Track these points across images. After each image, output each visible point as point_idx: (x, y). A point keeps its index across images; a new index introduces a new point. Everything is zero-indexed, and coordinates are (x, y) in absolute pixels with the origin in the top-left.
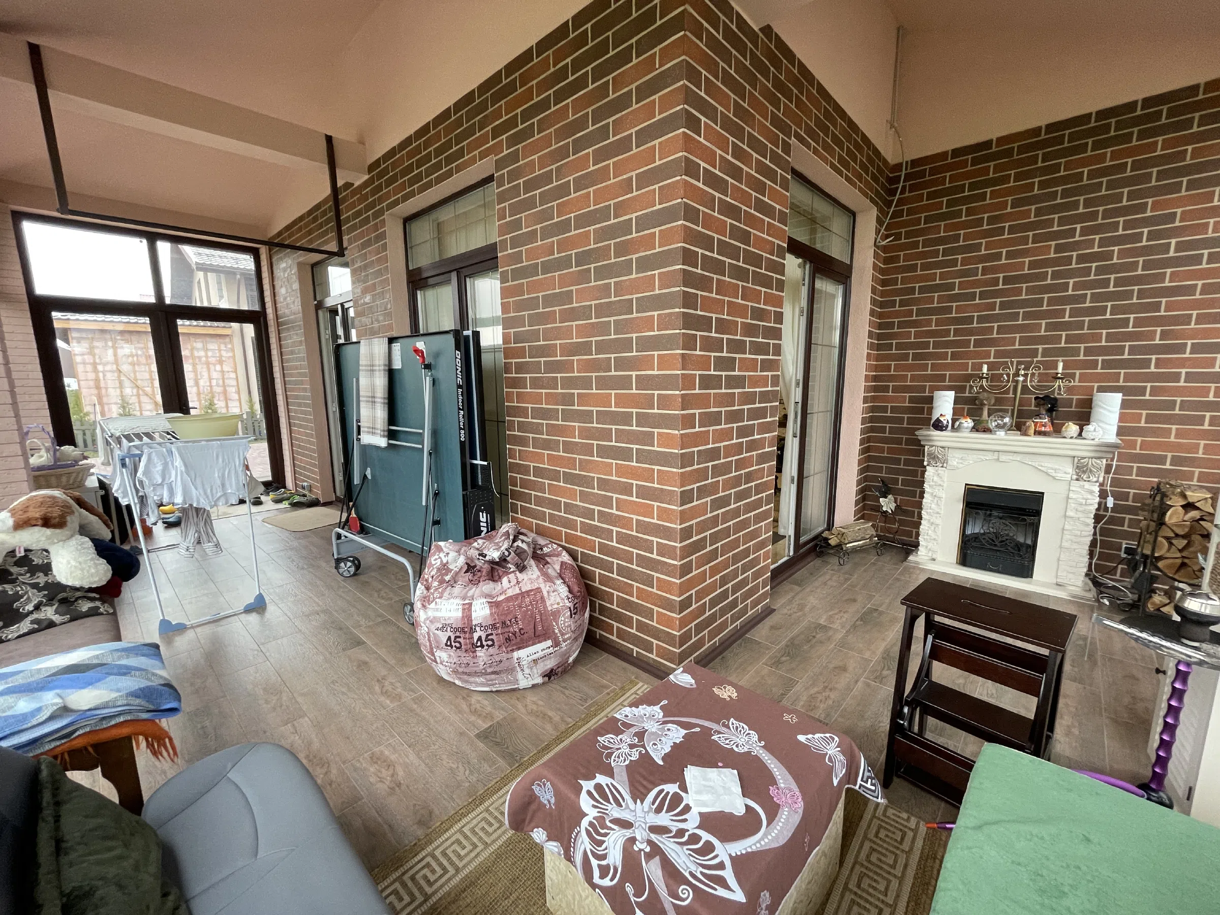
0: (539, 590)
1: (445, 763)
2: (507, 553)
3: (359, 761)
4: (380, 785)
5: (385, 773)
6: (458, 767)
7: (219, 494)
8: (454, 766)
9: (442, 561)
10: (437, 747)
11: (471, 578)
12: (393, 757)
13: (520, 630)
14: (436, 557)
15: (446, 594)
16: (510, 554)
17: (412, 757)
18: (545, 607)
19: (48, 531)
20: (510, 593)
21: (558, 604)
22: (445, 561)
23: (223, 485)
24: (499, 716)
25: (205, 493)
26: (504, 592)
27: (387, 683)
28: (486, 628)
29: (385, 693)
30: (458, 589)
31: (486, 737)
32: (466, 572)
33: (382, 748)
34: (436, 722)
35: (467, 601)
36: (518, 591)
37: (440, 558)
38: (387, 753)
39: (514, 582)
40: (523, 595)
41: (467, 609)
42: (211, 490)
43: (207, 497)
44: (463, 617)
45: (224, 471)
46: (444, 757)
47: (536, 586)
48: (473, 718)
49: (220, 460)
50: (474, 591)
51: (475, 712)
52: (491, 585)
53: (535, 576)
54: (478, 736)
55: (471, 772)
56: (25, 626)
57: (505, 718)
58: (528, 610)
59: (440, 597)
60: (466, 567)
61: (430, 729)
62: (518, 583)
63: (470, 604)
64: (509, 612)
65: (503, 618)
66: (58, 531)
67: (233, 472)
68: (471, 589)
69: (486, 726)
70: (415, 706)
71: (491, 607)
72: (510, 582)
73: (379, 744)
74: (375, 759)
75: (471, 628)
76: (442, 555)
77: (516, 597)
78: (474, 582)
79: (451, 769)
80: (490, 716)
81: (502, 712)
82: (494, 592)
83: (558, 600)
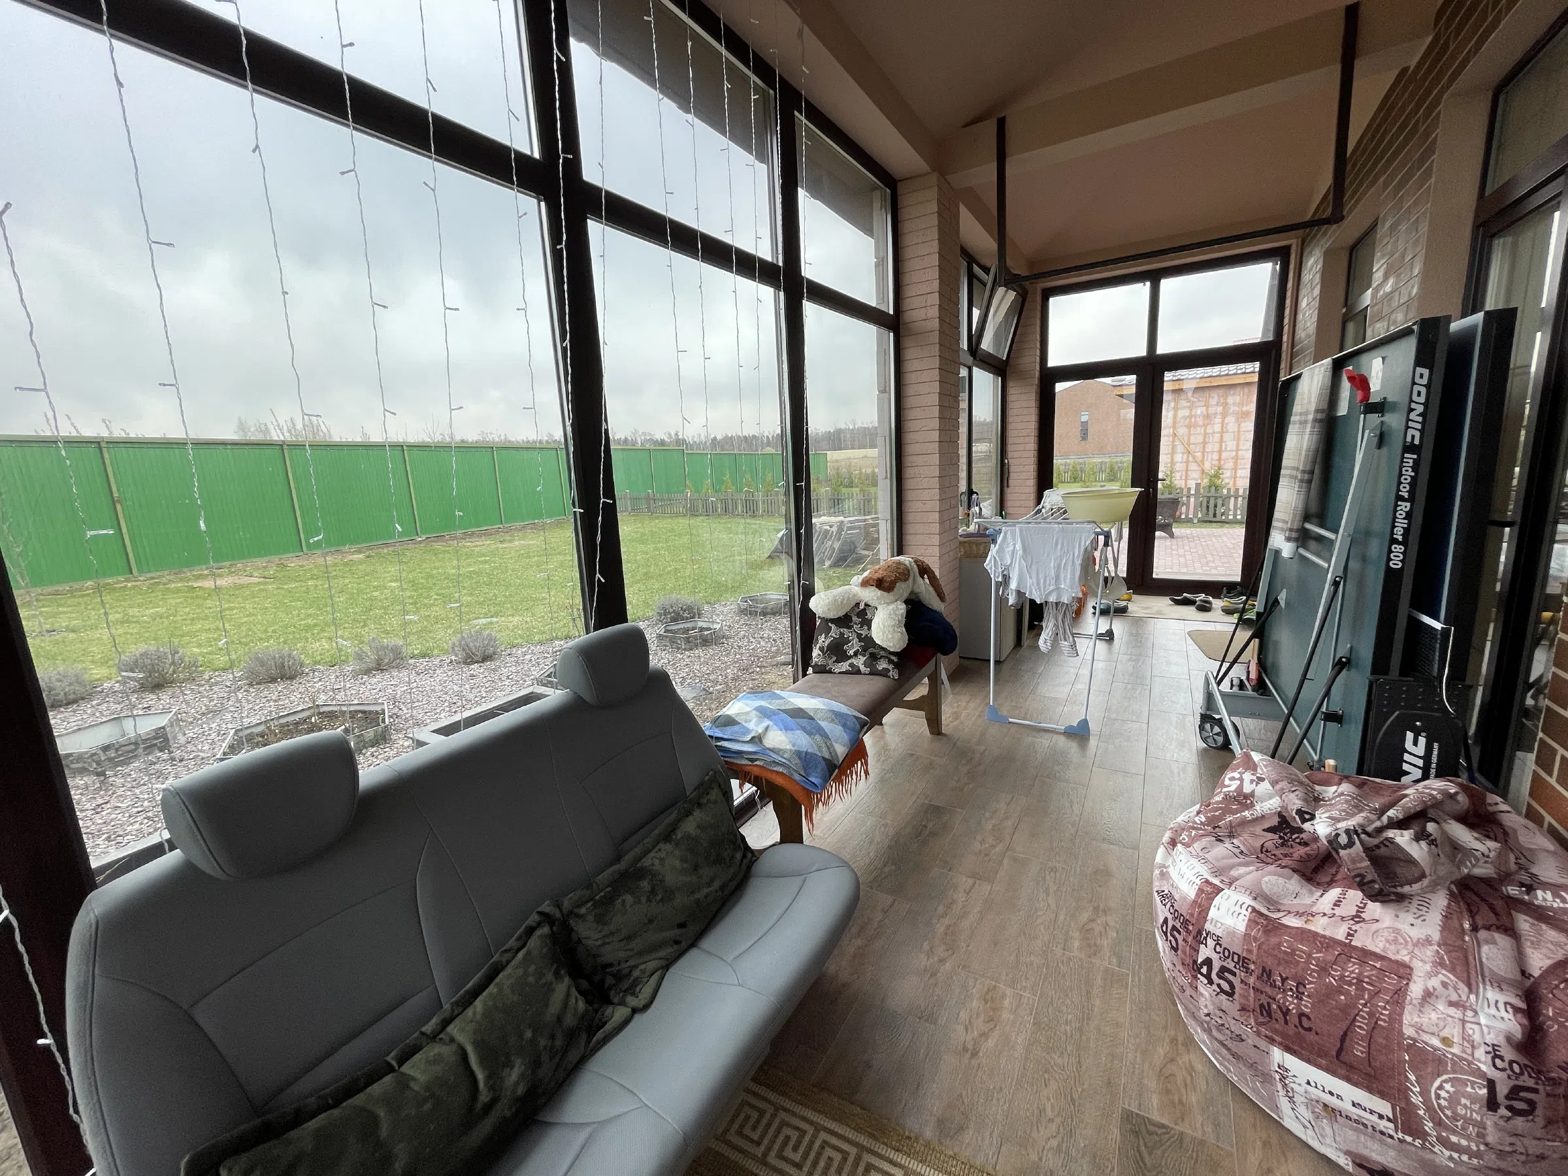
0: (1403, 971)
1: (1045, 1092)
2: (1343, 839)
3: (976, 980)
4: (961, 1029)
5: (980, 1025)
6: (1051, 1120)
7: (1052, 588)
8: (1050, 1114)
9: (1241, 786)
10: (1059, 1061)
11: (1269, 845)
12: (1006, 1015)
13: (1302, 1015)
14: (1236, 775)
15: (1197, 846)
16: (1351, 844)
17: (1021, 1040)
18: (1396, 1019)
19: (879, 593)
20: (1319, 926)
21: (1445, 1040)
22: (1247, 789)
23: (1057, 578)
24: (1196, 1127)
25: (1038, 584)
26: (1309, 915)
27: (1101, 920)
28: (1227, 954)
29: (1086, 931)
30: (1221, 850)
31: (1136, 1133)
32: (1269, 830)
33: (1009, 991)
34: (1098, 1029)
35: (1216, 881)
36: (1340, 933)
37: (1241, 780)
38: (1006, 1003)
39: (1348, 909)
40: (1348, 951)
41: (1209, 893)
42: (1045, 581)
43: (1039, 588)
44: (1195, 902)
45: (1061, 560)
46: (1053, 1085)
47: (1404, 956)
48: (1152, 1083)
49: (1059, 547)
50: (1248, 873)
51: (1165, 1077)
52: (1294, 883)
53: (1416, 933)
54: (1128, 1116)
55: (1059, 1149)
56: (844, 666)
57: (1202, 1143)
58: (1340, 990)
59: (1187, 845)
60: (1275, 821)
61: (1081, 1030)
62: (1357, 918)
63: (1220, 890)
64: (1289, 959)
65: (1270, 963)
66: (885, 594)
67: (1071, 563)
68: (1246, 865)
69: (1156, 1117)
70: (1099, 981)
71: (1252, 923)
72: (1337, 904)
73: (1013, 983)
74: (991, 998)
75: (1199, 933)
76: (1248, 776)
77: (1329, 943)
78: (1263, 856)
79: (1042, 1111)
80: (1182, 1111)
81: (1209, 1129)
82: (1288, 902)
83: (1454, 1032)
